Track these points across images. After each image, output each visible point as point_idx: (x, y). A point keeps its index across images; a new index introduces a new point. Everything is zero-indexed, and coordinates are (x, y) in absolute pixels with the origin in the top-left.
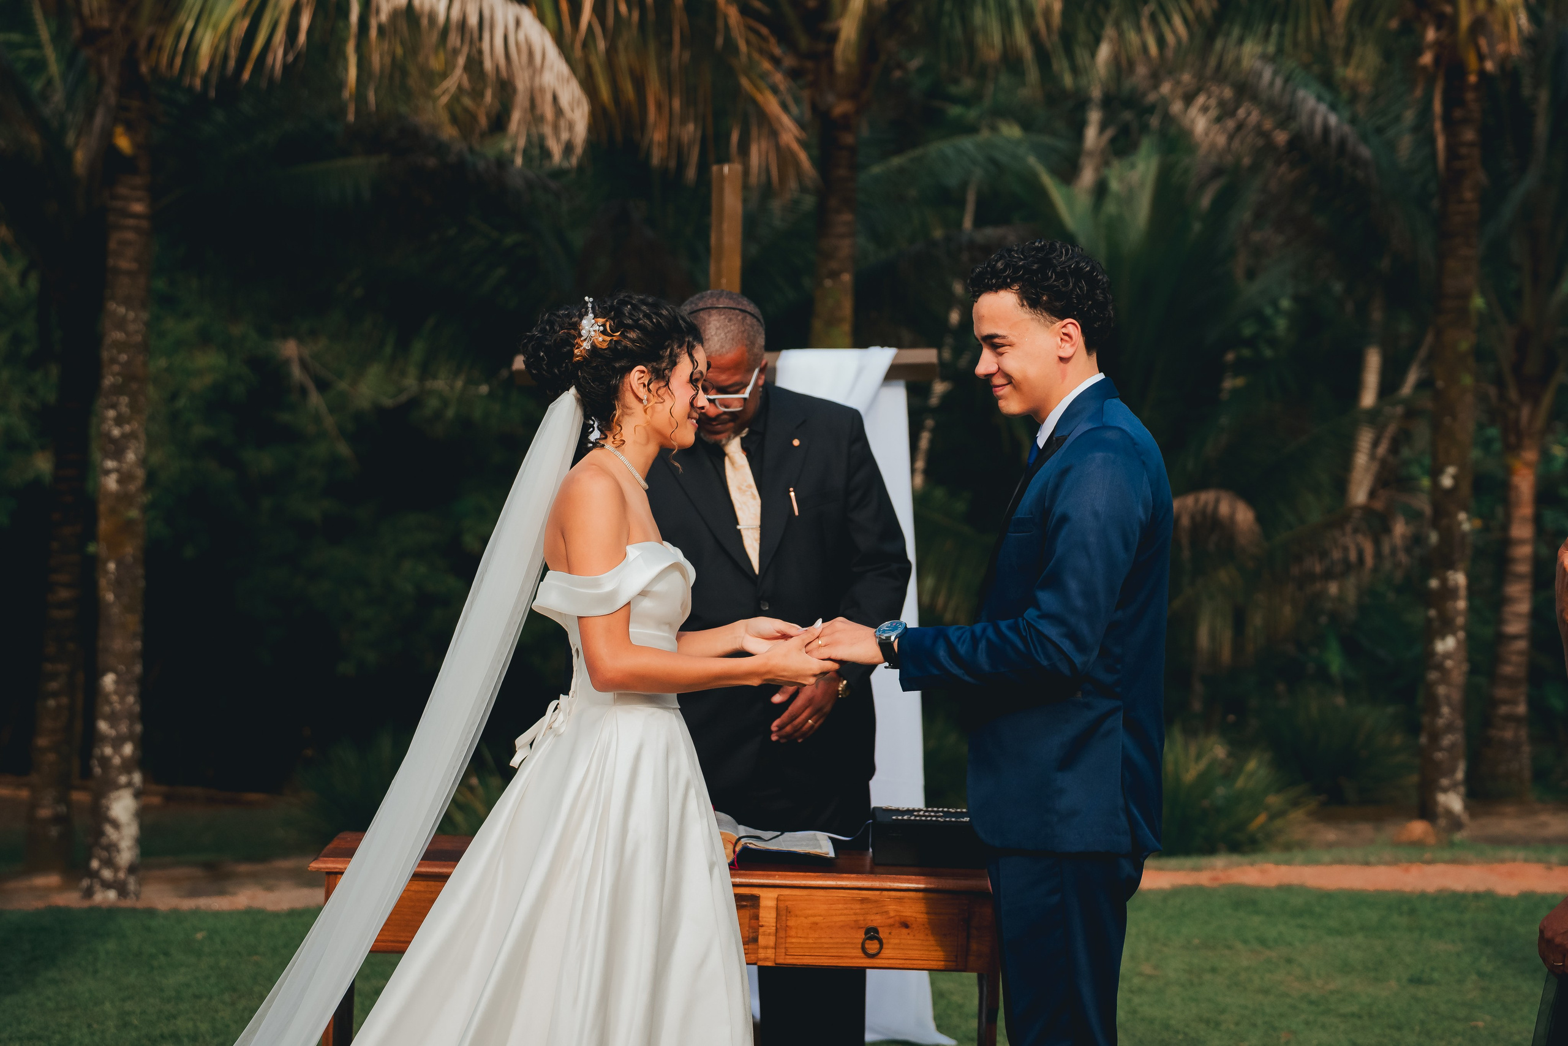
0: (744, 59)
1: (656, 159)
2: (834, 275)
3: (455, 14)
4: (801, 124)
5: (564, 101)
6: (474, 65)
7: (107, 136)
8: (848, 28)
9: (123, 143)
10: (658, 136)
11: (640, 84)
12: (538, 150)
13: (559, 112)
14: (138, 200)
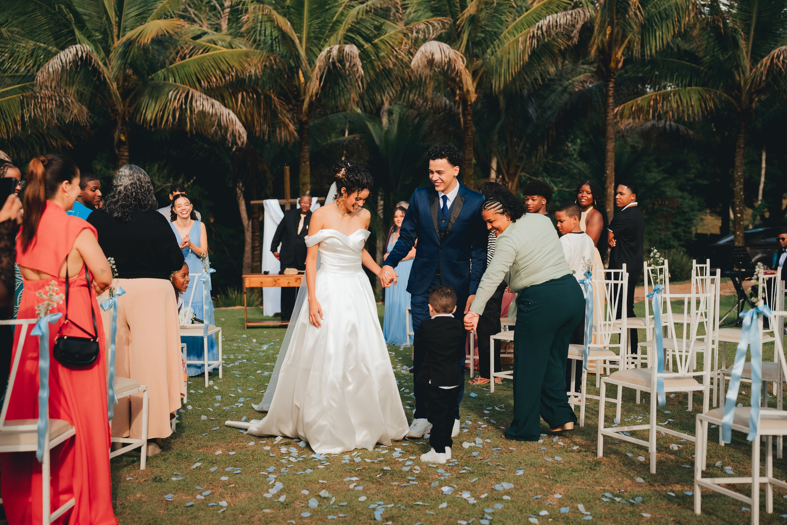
0: (279, 111)
1: (257, 135)
2: (305, 162)
3: (214, 112)
4: (294, 125)
5: (241, 132)
6: (219, 124)
7: (119, 136)
8: (306, 105)
9: (123, 138)
10: (258, 129)
11: (252, 115)
12: (234, 142)
13: (240, 134)
14: (126, 152)
